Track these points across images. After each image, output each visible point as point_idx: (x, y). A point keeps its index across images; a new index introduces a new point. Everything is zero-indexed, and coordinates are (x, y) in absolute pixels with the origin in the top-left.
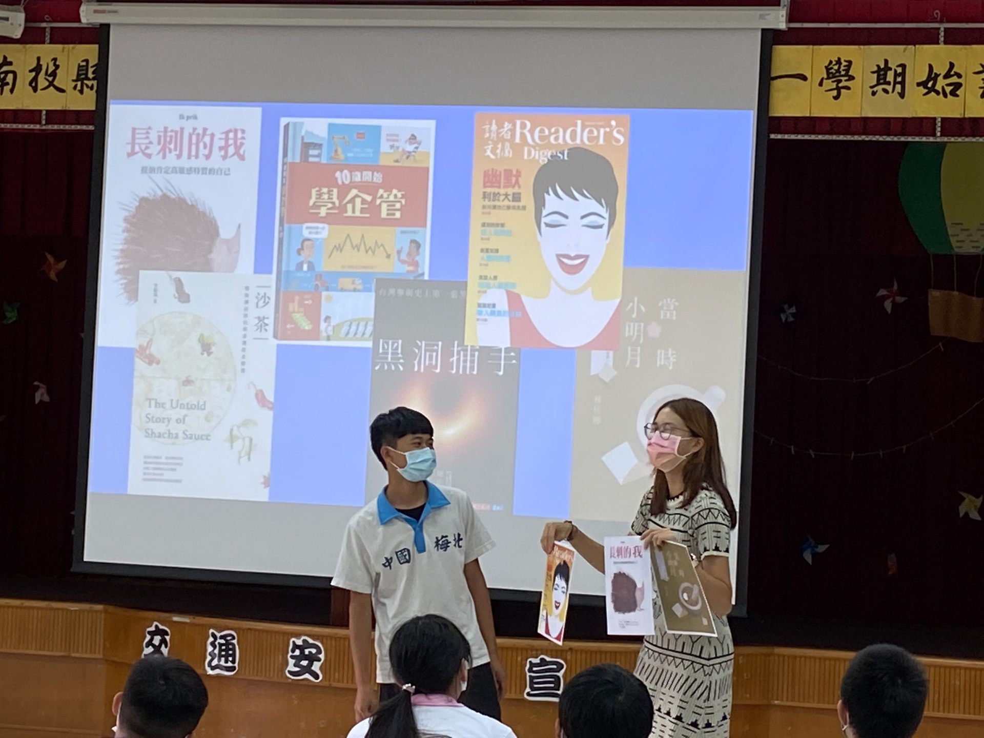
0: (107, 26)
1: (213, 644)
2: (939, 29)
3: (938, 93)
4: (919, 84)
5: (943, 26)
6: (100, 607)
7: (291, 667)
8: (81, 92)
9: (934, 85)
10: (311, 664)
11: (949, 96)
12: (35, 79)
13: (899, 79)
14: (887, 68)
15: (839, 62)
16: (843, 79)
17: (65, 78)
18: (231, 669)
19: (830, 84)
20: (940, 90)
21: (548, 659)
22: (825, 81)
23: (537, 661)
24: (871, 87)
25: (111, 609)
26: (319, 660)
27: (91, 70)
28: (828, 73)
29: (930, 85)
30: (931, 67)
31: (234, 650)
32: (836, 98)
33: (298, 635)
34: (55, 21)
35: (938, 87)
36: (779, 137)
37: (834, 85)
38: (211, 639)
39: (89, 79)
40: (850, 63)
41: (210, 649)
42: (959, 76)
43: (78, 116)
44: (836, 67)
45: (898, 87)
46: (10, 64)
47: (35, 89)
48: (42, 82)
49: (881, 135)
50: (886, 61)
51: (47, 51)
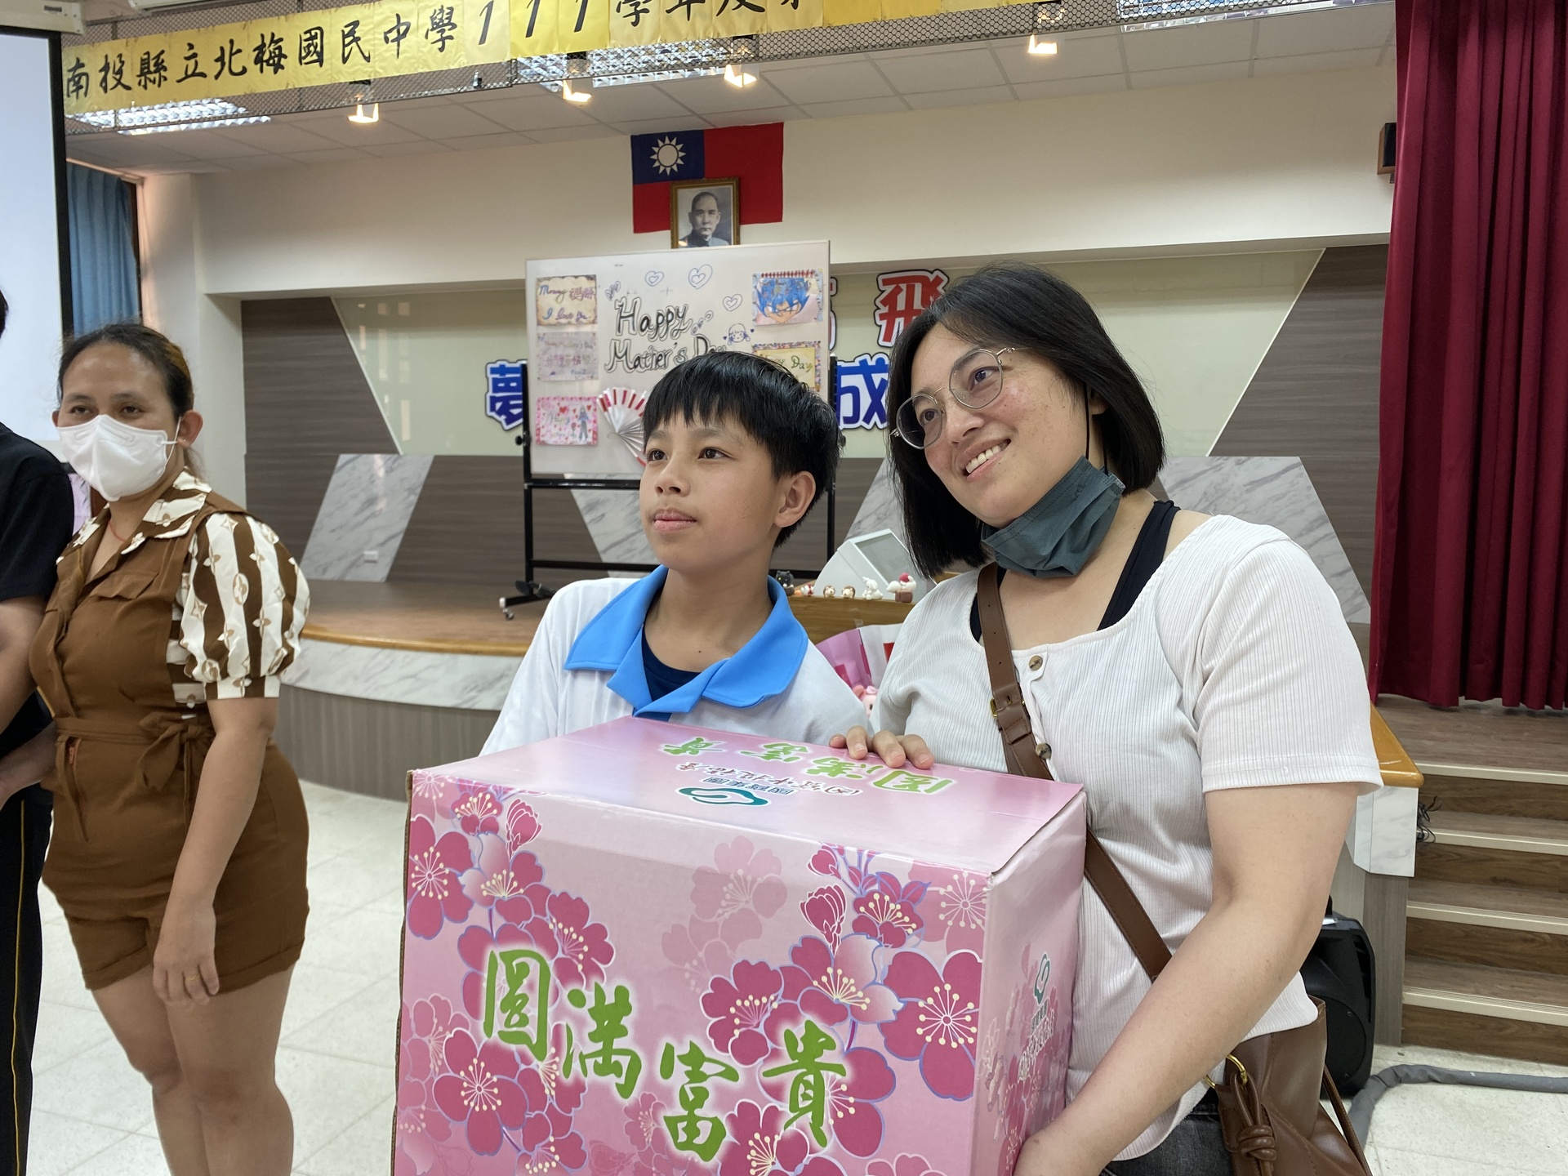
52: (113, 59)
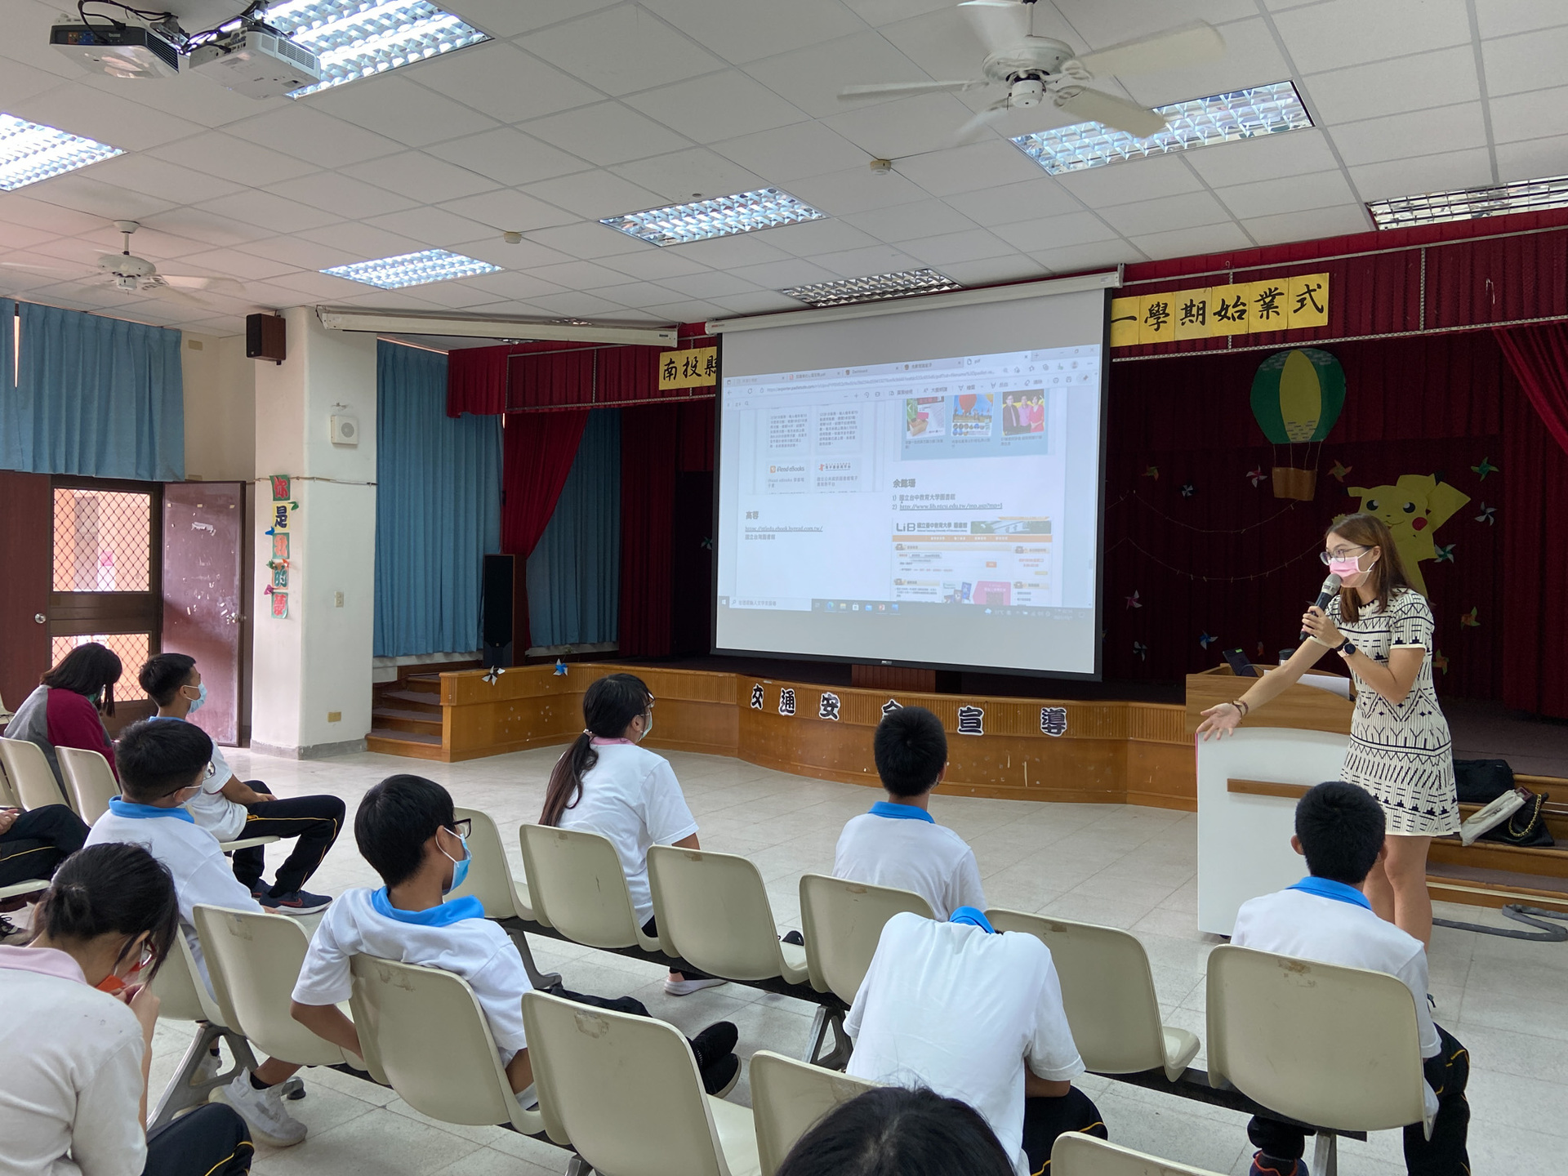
0: (721, 334)
1: (783, 697)
2: (1229, 274)
3: (1229, 318)
4: (1215, 314)
5: (1231, 272)
6: (733, 675)
7: (822, 711)
8: (709, 375)
9: (1226, 313)
10: (832, 710)
11: (1237, 320)
12: (686, 370)
13: (1201, 312)
14: (1192, 305)
15: (1158, 305)
16: (1162, 316)
17: (701, 369)
18: (792, 712)
19: (1152, 321)
20: (1230, 316)
21: (972, 708)
22: (1149, 319)
23: (966, 709)
24: (1181, 320)
25: (739, 675)
26: (837, 707)
27: (714, 362)
28: (1151, 314)
29: (1223, 314)
30: (1223, 301)
31: (793, 700)
32: (1157, 330)
33: (825, 692)
34: (696, 335)
35: (1229, 314)
36: (1119, 360)
37: (1155, 321)
38: (782, 694)
39: (712, 367)
40: (1166, 304)
41: (782, 699)
42: (1244, 305)
43: (709, 389)
44: (1156, 309)
45: (1200, 318)
46: (674, 362)
47: (686, 376)
48: (690, 372)
49: (1189, 352)
50: (1192, 301)
51: (691, 353)
52: (692, 361)
